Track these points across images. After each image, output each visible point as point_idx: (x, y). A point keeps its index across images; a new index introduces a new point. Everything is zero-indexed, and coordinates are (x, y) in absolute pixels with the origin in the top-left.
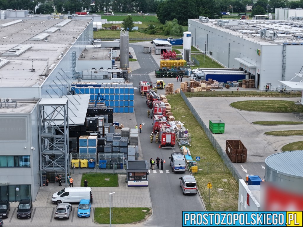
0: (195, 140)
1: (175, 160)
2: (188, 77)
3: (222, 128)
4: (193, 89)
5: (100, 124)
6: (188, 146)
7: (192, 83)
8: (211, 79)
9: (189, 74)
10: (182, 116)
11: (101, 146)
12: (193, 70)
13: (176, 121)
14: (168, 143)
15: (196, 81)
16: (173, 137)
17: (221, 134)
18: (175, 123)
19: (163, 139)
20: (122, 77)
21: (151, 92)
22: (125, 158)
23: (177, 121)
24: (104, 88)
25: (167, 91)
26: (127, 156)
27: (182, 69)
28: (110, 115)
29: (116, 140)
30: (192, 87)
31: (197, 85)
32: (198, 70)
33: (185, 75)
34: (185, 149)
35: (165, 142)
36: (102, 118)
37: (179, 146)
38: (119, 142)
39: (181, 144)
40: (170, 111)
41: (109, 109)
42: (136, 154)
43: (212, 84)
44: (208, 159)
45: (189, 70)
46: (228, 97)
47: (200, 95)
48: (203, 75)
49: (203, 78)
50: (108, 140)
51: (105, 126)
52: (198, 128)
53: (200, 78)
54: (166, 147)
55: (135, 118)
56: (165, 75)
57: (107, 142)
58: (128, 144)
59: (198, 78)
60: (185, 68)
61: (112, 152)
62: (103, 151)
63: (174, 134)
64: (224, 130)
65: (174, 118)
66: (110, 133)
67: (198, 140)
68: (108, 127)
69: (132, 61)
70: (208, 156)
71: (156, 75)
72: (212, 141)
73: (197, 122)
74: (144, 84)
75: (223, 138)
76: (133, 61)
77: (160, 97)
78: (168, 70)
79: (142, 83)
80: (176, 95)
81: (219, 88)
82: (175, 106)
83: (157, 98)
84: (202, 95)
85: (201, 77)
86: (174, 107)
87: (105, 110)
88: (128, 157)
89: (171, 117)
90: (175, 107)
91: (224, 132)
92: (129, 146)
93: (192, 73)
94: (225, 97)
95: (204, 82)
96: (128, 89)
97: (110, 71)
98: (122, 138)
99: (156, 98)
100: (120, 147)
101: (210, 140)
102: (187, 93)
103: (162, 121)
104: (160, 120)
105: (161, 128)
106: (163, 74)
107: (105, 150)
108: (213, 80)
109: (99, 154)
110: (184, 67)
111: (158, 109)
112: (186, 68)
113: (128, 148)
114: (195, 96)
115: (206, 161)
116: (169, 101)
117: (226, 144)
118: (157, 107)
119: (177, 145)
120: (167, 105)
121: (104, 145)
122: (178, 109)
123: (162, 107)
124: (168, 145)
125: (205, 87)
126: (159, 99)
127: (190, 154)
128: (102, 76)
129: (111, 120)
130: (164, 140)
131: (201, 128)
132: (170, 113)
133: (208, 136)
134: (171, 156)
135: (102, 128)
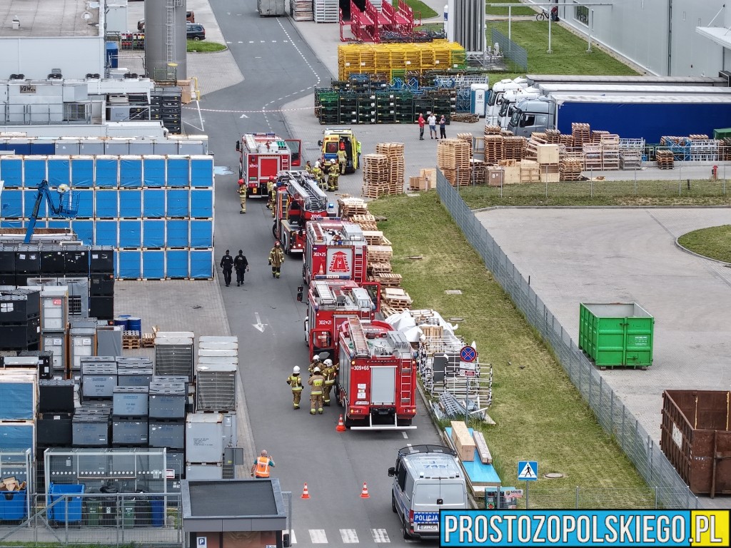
0: (511, 395)
1: (417, 479)
2: (472, 119)
3: (639, 343)
4: (499, 168)
5: (52, 317)
6: (476, 422)
7: (491, 143)
8: (586, 126)
9: (479, 108)
10: (449, 292)
11: (57, 418)
12: (498, 87)
13: (417, 312)
14: (383, 408)
15: (510, 135)
16: (406, 380)
17: (639, 368)
18: (412, 321)
19: (355, 391)
20: (153, 118)
21: (294, 183)
22: (172, 474)
23: (425, 312)
24: (66, 157)
25: (373, 179)
26: (185, 463)
27: (443, 81)
28: (96, 281)
29: (127, 389)
30: (492, 162)
31: (516, 152)
32: (519, 86)
33: (460, 109)
34: (462, 433)
35: (366, 403)
36: (63, 290)
37: (434, 421)
38: (143, 398)
39: (445, 412)
40: (387, 266)
41: (93, 252)
42: (228, 455)
43: (589, 148)
44: (578, 480)
45: (479, 88)
46: (667, 206)
47: (534, 197)
48: (545, 106)
49: (544, 119)
50: (88, 392)
51: (73, 331)
52: (526, 342)
53: (531, 121)
54: (371, 427)
55: (219, 302)
56: (364, 111)
57: (84, 399)
58: (189, 409)
59: (523, 124)
60: (460, 80)
61: (110, 445)
62: (67, 442)
63: (407, 364)
64: (650, 352)
65: (408, 298)
66: (101, 358)
67: (527, 397)
68: (91, 336)
69: (199, 51)
70: (578, 467)
71: (317, 112)
72: (596, 401)
73: (520, 315)
74: (263, 145)
75: (647, 390)
76: (206, 51)
77: (341, 206)
78: (376, 86)
79: (251, 143)
80: (416, 199)
81: (622, 166)
82: (414, 250)
83: (324, 207)
84: (542, 197)
85: (538, 118)
86: (409, 252)
87: (73, 254)
88: (189, 468)
89: (392, 293)
90: (412, 250)
91: (650, 361)
92: (190, 418)
93: (491, 98)
94: (654, 206)
95: (552, 139)
96: (187, 160)
97: (95, 86)
98: (156, 379)
99: (320, 207)
100: (147, 419)
101: (586, 397)
102: (469, 189)
103: (350, 307)
104: (342, 303)
105: (347, 336)
106: (354, 103)
107: (78, 437)
108: (592, 128)
109: (47, 453)
110: (455, 74)
111: (331, 255)
112: (463, 78)
113: (189, 426)
114: (506, 203)
115: (565, 488)
116: (381, 225)
117: (663, 412)
118: (324, 249)
119: (426, 421)
120: (376, 241)
121: (73, 414)
122: (426, 259)
123: (348, 247)
124: (383, 415)
125: (556, 160)
126: (335, 211)
127: (486, 455)
128: (60, 109)
129: (102, 306)
130: (362, 395)
131: (542, 344)
132: (390, 276)
133: (575, 378)
134: (399, 461)
135: (58, 341)
